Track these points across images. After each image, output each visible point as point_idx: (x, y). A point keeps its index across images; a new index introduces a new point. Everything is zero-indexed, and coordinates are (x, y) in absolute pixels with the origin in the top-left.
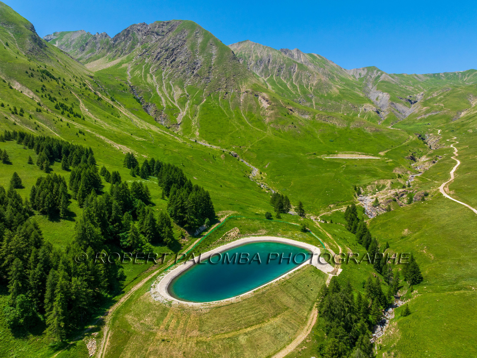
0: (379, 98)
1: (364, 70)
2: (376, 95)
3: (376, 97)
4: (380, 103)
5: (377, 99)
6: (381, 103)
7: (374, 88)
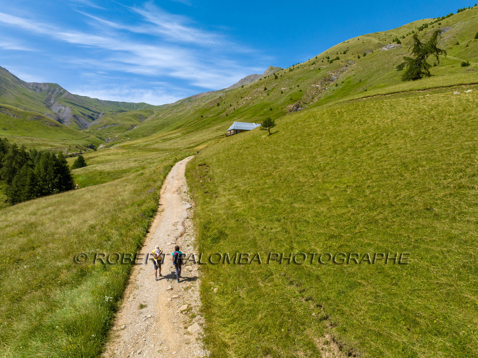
0: (62, 111)
1: (45, 86)
2: (59, 108)
3: (58, 110)
4: (62, 116)
5: (59, 111)
6: (64, 116)
7: (56, 103)
